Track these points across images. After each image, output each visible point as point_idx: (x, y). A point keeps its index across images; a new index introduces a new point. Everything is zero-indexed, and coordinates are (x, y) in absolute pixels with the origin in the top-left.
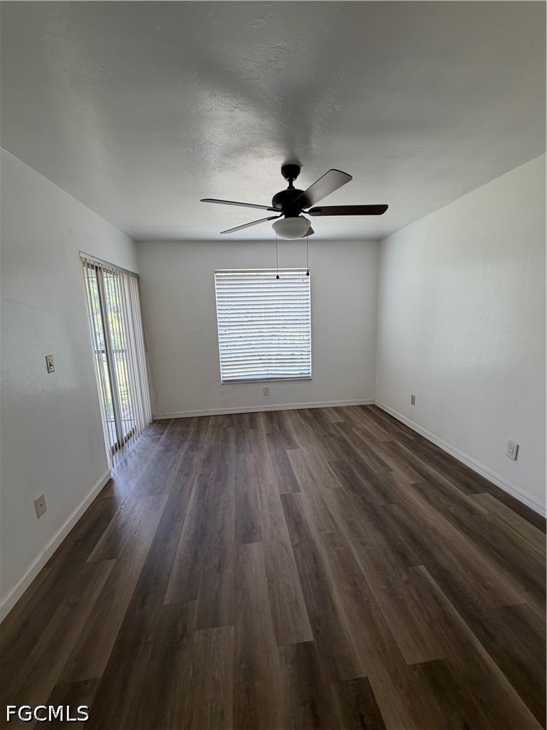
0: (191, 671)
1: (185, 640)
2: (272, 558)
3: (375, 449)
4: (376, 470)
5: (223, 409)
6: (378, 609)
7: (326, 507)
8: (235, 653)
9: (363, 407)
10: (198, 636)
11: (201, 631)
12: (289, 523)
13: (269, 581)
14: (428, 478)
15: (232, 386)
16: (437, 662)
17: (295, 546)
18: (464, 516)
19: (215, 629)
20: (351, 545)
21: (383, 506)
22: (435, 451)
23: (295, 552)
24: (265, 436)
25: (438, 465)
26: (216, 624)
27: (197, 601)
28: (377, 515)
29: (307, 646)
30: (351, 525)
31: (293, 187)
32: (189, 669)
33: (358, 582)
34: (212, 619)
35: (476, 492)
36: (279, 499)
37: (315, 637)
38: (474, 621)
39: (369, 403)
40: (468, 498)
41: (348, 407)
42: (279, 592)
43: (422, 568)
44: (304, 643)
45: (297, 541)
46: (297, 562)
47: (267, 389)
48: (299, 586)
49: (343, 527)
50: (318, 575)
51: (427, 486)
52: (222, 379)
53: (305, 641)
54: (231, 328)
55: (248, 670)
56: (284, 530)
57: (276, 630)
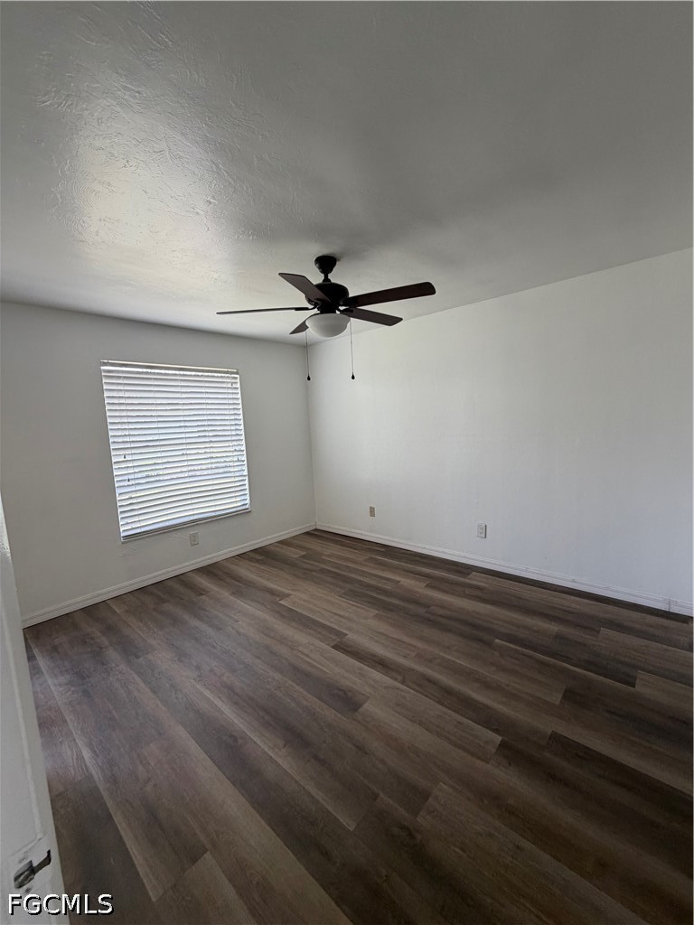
0: (457, 850)
1: (419, 837)
2: (399, 705)
3: (365, 569)
4: (388, 587)
5: (131, 582)
6: (508, 685)
7: (386, 635)
8: (469, 800)
9: (307, 533)
10: (424, 820)
11: (421, 813)
12: (372, 667)
13: (420, 724)
14: (428, 576)
15: (137, 542)
16: (566, 691)
17: (403, 682)
18: (479, 594)
19: (430, 799)
20: (442, 654)
21: (426, 612)
22: (411, 555)
23: (408, 686)
24: (231, 597)
25: (426, 565)
26: (425, 795)
27: (382, 795)
28: (430, 620)
29: (503, 745)
30: (421, 638)
31: (330, 280)
32: (454, 851)
33: (477, 677)
34: (416, 797)
35: (469, 574)
36: (334, 651)
37: (501, 735)
38: (553, 655)
39: (312, 528)
40: (467, 581)
41: (293, 538)
42: (438, 727)
43: (497, 641)
44: (500, 745)
45: (400, 678)
46: (420, 693)
47: (195, 536)
48: (445, 710)
49: (420, 645)
50: (448, 691)
51: (435, 583)
52: (122, 535)
53: (498, 743)
54: (133, 451)
55: (492, 799)
56: (377, 675)
57: (473, 754)
